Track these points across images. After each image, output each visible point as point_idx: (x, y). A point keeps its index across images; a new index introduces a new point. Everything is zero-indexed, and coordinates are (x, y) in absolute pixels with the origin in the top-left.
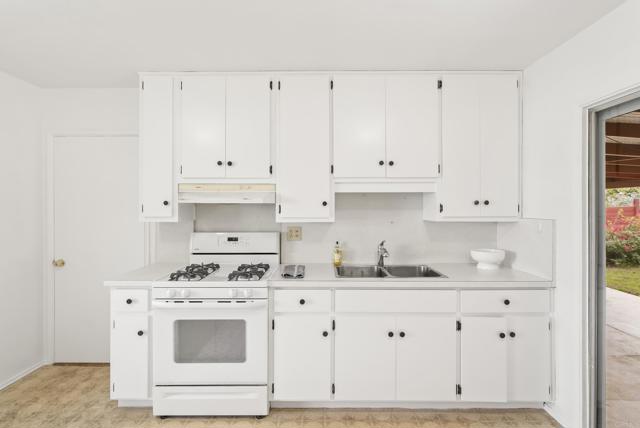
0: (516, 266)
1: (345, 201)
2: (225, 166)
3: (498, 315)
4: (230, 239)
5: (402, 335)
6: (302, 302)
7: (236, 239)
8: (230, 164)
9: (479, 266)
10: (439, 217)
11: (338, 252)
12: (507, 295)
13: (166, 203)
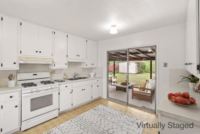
0: (96, 75)
1: (70, 64)
2: (38, 53)
3: (96, 83)
4: (34, 75)
5: (84, 89)
6: (66, 87)
7: (36, 75)
8: (40, 52)
9: (91, 76)
10: (86, 67)
11: (65, 76)
12: (98, 80)
13: (15, 63)
